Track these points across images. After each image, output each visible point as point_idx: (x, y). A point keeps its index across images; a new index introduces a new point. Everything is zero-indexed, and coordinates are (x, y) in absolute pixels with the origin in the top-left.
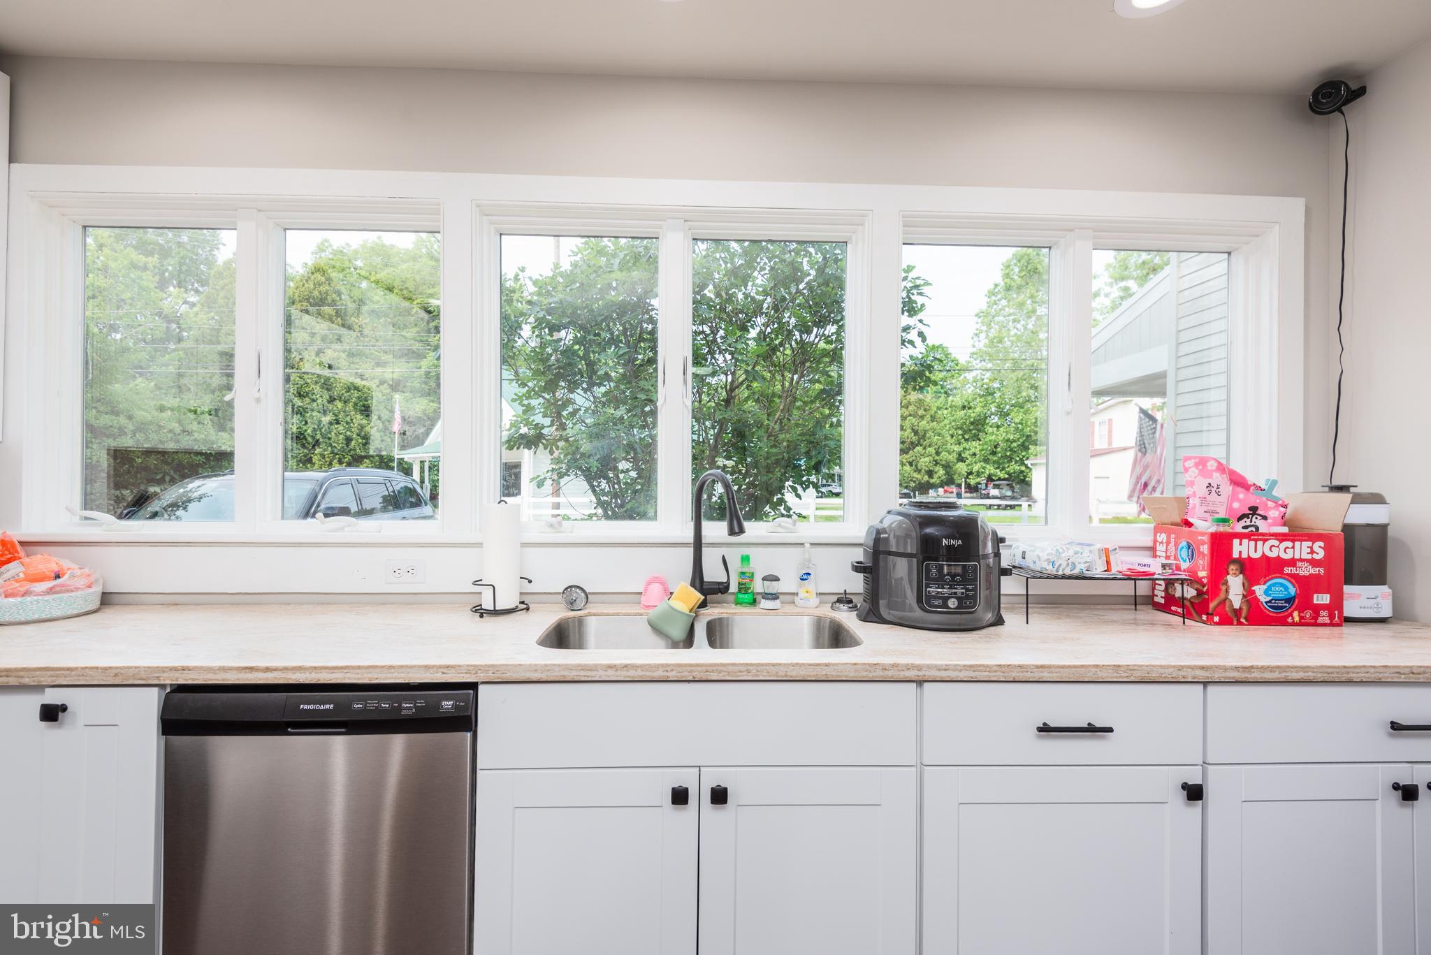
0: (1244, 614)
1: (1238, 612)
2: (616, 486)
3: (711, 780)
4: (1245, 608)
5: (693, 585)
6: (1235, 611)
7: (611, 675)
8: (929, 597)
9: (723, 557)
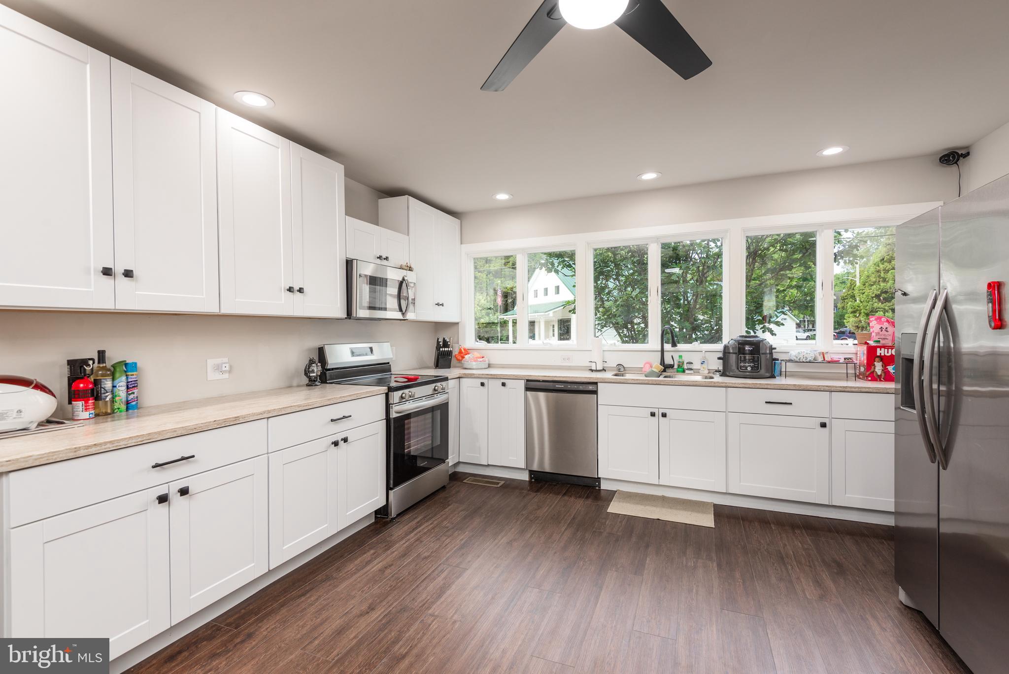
0: (883, 377)
1: (880, 376)
2: (633, 333)
3: (661, 411)
4: (883, 375)
5: (661, 364)
6: (879, 376)
7: (633, 382)
8: (741, 367)
9: (672, 356)
